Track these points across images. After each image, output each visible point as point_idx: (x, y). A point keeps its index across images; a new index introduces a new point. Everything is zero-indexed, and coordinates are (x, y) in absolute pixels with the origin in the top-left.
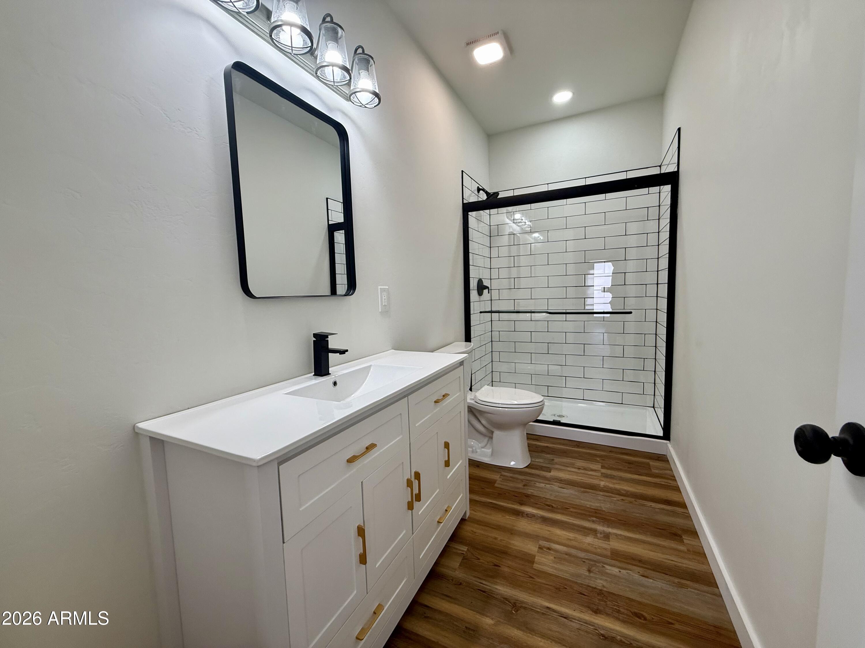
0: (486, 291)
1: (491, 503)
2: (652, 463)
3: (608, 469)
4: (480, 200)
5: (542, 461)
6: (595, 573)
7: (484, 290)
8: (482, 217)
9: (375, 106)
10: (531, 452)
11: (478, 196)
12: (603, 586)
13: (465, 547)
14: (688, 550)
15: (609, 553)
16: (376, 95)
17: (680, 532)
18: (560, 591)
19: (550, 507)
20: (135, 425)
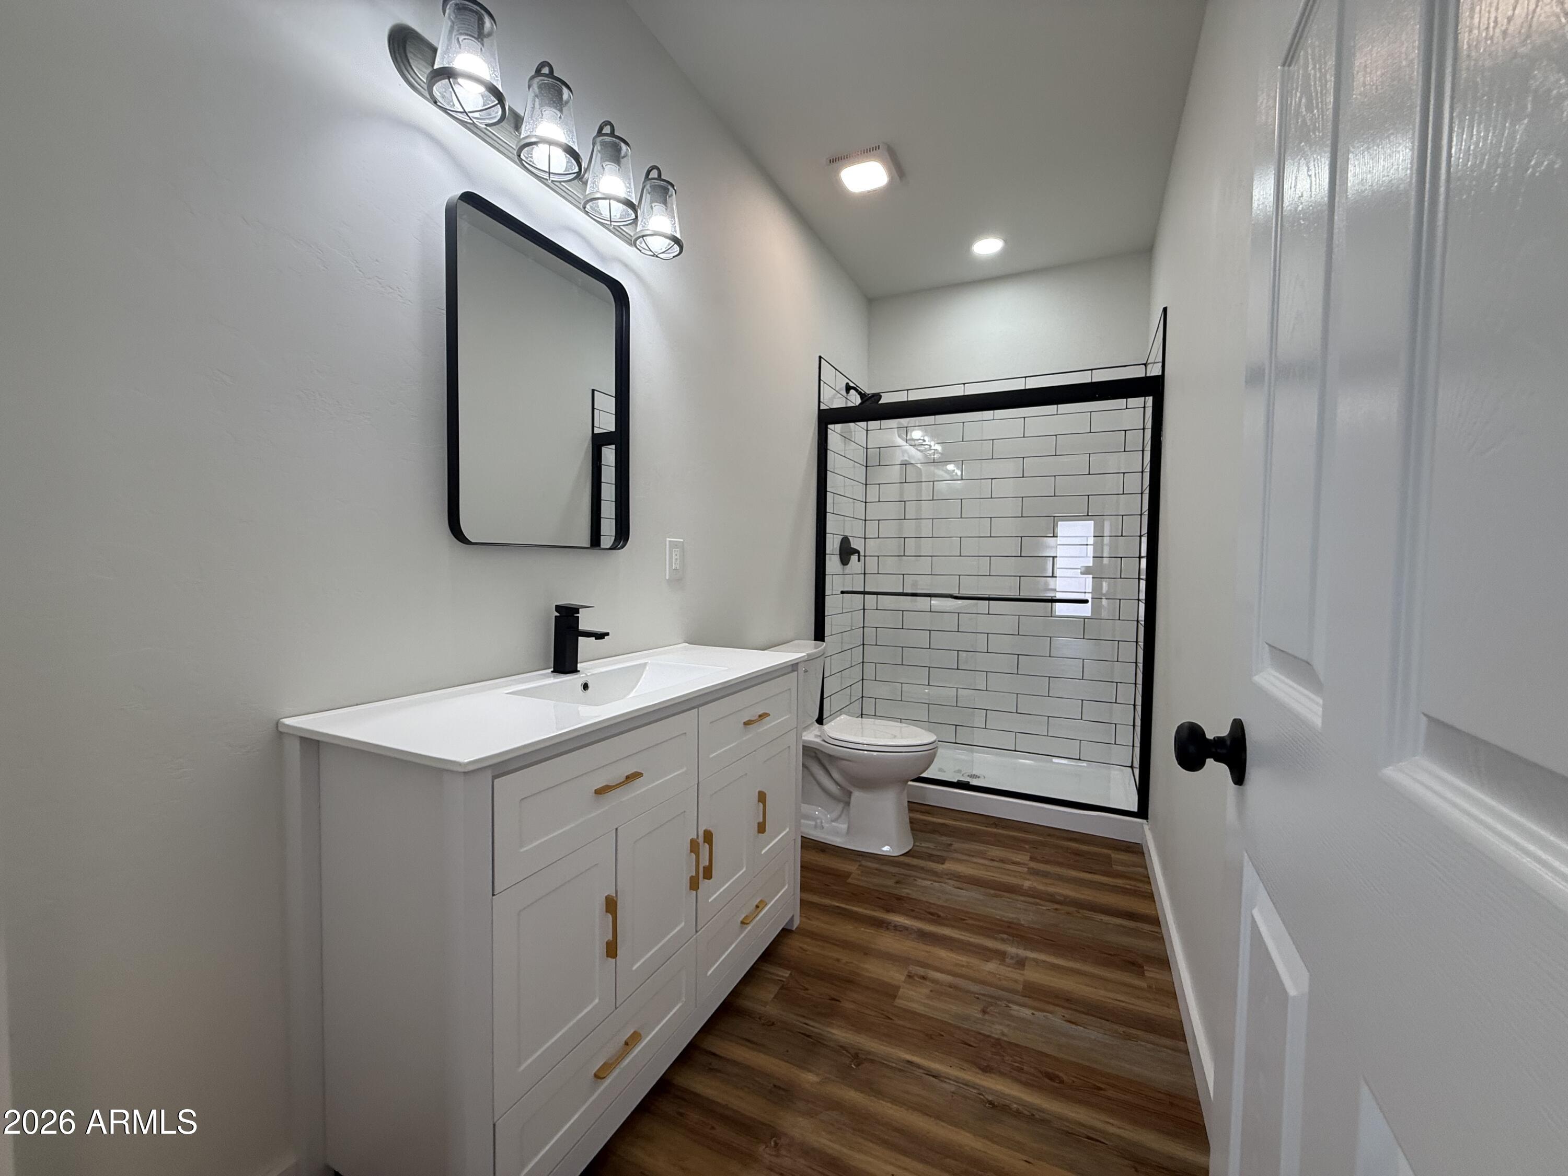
0: (854, 558)
1: (838, 907)
2: (1115, 856)
3: (1042, 862)
4: (850, 404)
5: (932, 847)
6: (992, 1015)
7: (852, 557)
8: (853, 433)
9: (674, 257)
10: (915, 832)
11: (846, 398)
12: (1003, 1034)
13: (786, 971)
14: (1150, 987)
15: (1020, 988)
16: (676, 241)
17: (1140, 961)
18: (932, 1038)
19: (935, 917)
20: (279, 720)
